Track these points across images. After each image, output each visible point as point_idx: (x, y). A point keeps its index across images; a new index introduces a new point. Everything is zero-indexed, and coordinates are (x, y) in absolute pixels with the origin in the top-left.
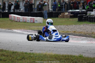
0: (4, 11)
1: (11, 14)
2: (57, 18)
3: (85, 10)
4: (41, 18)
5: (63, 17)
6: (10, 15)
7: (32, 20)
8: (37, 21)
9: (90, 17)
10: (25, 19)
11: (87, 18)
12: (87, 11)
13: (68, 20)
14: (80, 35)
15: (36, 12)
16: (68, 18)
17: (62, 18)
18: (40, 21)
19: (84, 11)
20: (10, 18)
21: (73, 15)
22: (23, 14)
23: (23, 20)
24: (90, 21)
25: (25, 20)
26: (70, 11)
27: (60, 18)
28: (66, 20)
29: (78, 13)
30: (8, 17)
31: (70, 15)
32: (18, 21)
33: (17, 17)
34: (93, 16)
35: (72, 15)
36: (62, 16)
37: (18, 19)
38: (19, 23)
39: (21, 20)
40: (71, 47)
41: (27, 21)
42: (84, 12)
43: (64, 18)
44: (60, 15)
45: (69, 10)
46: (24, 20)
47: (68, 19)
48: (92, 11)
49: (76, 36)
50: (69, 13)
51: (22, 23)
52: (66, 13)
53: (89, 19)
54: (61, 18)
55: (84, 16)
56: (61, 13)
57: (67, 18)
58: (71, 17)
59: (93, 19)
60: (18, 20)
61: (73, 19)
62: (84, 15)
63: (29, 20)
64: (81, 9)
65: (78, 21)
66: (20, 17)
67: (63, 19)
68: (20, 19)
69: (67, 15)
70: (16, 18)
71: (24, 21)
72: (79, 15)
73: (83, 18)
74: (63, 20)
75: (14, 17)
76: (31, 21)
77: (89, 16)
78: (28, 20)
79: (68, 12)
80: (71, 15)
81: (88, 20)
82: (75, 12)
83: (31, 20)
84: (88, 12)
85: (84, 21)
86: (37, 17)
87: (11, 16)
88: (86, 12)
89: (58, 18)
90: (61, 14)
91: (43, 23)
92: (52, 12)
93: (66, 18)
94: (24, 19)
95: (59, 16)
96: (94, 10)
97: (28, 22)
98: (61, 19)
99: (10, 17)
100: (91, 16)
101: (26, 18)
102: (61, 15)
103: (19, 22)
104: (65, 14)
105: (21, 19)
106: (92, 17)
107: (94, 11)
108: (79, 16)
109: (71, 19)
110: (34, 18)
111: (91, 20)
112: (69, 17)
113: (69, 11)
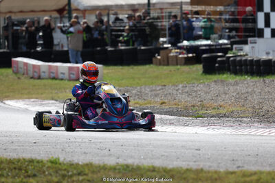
3: (226, 41)
5: (167, 62)
6: (14, 59)
7: (74, 73)
10: (54, 71)
11: (226, 65)
12: (231, 42)
13: (178, 69)
16: (181, 65)
17: (164, 65)
20: (15, 69)
21: (194, 55)
22: (53, 56)
23: (50, 73)
26: (185, 43)
28: (171, 71)
30: (8, 64)
31: (185, 56)
33: (34, 66)
34: (244, 58)
35: (190, 55)
36: (164, 61)
37: (37, 70)
38: (39, 81)
39: (44, 72)
41: (61, 76)
42: (223, 47)
43: (168, 64)
45: (182, 42)
46: (52, 74)
47: (179, 67)
48: (246, 43)
50: (182, 50)
52: (173, 51)
53: (231, 67)
54: (160, 64)
55: (219, 59)
56: (161, 52)
57: (177, 64)
58: (188, 61)
59: (243, 67)
60: (35, 74)
61: (191, 67)
62: (220, 54)
63: (66, 71)
64: (216, 38)
65: (203, 72)
66: (39, 66)
67: (165, 67)
69: (176, 56)
72: (204, 56)
73: (217, 65)
75: (26, 64)
76: (70, 77)
77: (232, 59)
78: (62, 73)
79: (180, 48)
80: (188, 57)
81: (229, 70)
83: (70, 74)
84: (235, 46)
87: (17, 61)
88: (229, 46)
89: (152, 65)
90: (161, 54)
93: (173, 65)
94: (52, 71)
95: (154, 59)
96: (249, 39)
97: (62, 79)
98: (160, 67)
99: (13, 65)
100: (238, 59)
101: (57, 67)
102: (159, 57)
103: (39, 77)
104: (172, 54)
105: (42, 70)
106: (240, 61)
107: (251, 43)
108: (204, 58)
109: (186, 68)
110: (78, 68)
111: (238, 68)
112: (183, 61)
113: (179, 45)
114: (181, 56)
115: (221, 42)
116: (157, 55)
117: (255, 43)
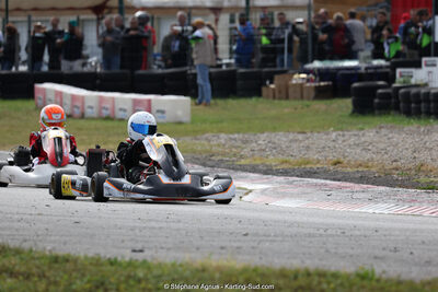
0: (11, 68)
1: (42, 82)
2: (254, 100)
3: (382, 62)
4: (182, 98)
5: (284, 93)
6: (38, 86)
7: (143, 109)
8: (166, 115)
9: (407, 94)
10: (108, 106)
11: (393, 100)
12: (392, 63)
13: (308, 106)
14: (363, 179)
15: (160, 71)
16: (308, 99)
17: (280, 99)
18: (180, 113)
19: (381, 67)
20: (39, 102)
21: (330, 83)
22: (98, 82)
23: (102, 108)
24: (408, 113)
25: (107, 109)
26: (317, 64)
27: (268, 97)
28: (296, 109)
29: (353, 75)
30: (29, 94)
31: (317, 84)
32: (77, 112)
33: (74, 97)
34: (423, 91)
36: (280, 92)
37: (78, 104)
38: (82, 122)
39: (91, 107)
40: (321, 231)
41: (120, 115)
42: (379, 71)
43: (287, 97)
44: (271, 83)
45: (312, 62)
46: (104, 111)
47: (307, 102)
48: (418, 65)
49: (346, 181)
50: (311, 75)
51: (93, 123)
52: (296, 76)
53: (401, 105)
54: (274, 97)
55: (380, 91)
56: (276, 77)
57: (302, 98)
58: (321, 94)
59: (423, 105)
60: (76, 110)
61: (328, 102)
62: (381, 83)
63: (129, 106)
64: (368, 57)
65: (353, 112)
66: (83, 97)
67: (284, 103)
68: (83, 103)
69: (301, 85)
70: (67, 101)
71: (105, 113)
72: (356, 85)
73: (376, 101)
74: (285, 108)
75: (59, 94)
77: (402, 91)
78: (121, 109)
79: (307, 72)
80: (320, 86)
81: (397, 108)
82: (341, 72)
84: (398, 71)
85: (380, 115)
86: (163, 94)
87: (44, 89)
88: (388, 70)
89: (261, 99)
90: (276, 81)
91: (193, 122)
92: (234, 71)
93: (295, 98)
94: (104, 105)
95: (264, 89)
96: (424, 59)
97: (121, 120)
98: (276, 101)
99: (37, 95)
100: (414, 91)
101: (113, 99)
102: (272, 86)
103: (83, 116)
104: (294, 82)
105: (88, 104)
106: (418, 95)
107: (427, 65)
108: (355, 88)
109: (321, 105)
110: (149, 101)
111: (413, 105)
112: (313, 94)
113: (309, 66)
114: (308, 85)
115: (376, 62)
116: (268, 82)
117: (434, 65)
